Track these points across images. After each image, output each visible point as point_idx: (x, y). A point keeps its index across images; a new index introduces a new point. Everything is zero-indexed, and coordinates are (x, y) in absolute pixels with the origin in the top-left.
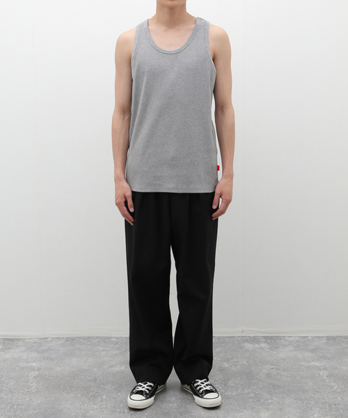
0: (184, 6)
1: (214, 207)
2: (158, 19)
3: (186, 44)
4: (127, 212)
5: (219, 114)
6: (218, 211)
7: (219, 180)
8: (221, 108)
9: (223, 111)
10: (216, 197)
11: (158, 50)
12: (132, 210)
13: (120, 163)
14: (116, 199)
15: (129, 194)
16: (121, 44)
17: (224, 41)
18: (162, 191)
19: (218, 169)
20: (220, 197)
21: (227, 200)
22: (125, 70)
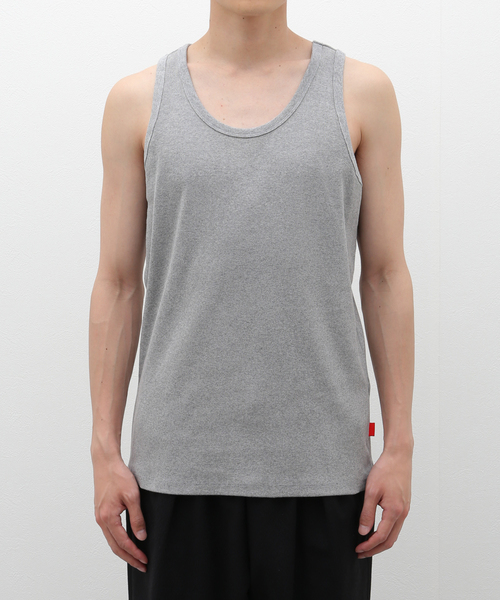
0: (280, 12)
1: (364, 530)
2: (213, 44)
3: (285, 113)
4: (127, 542)
5: (373, 286)
6: (372, 539)
7: (374, 459)
8: (377, 271)
9: (383, 281)
10: (368, 504)
11: (215, 129)
12: (141, 535)
13: (107, 415)
14: (98, 509)
15: (132, 493)
16: (117, 108)
17: (383, 99)
18: (226, 493)
19: (372, 432)
20: (379, 502)
21: (397, 513)
22: (127, 173)
